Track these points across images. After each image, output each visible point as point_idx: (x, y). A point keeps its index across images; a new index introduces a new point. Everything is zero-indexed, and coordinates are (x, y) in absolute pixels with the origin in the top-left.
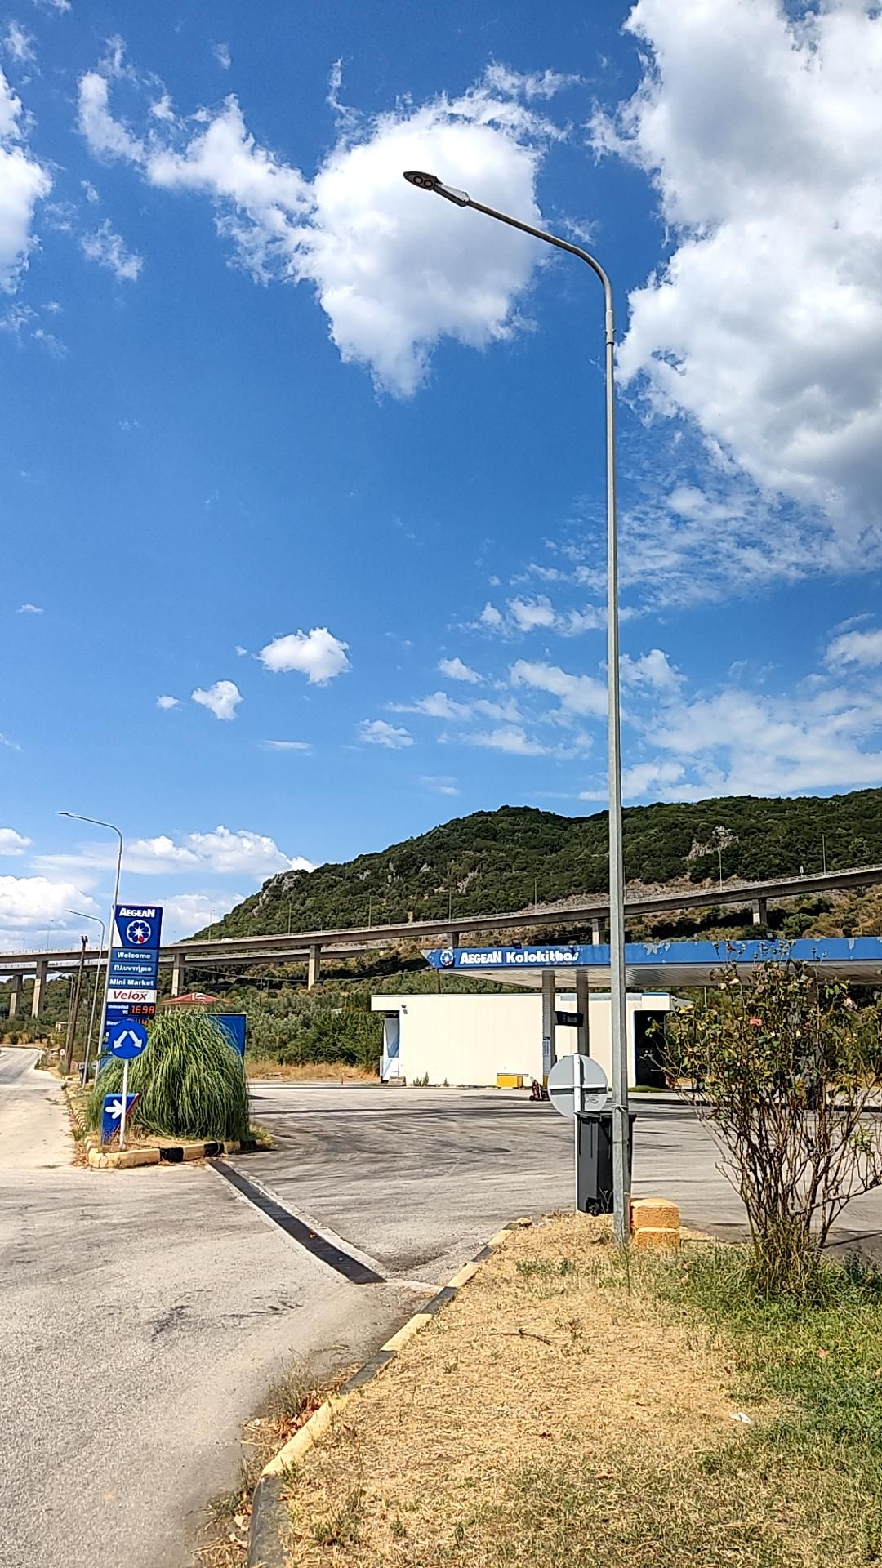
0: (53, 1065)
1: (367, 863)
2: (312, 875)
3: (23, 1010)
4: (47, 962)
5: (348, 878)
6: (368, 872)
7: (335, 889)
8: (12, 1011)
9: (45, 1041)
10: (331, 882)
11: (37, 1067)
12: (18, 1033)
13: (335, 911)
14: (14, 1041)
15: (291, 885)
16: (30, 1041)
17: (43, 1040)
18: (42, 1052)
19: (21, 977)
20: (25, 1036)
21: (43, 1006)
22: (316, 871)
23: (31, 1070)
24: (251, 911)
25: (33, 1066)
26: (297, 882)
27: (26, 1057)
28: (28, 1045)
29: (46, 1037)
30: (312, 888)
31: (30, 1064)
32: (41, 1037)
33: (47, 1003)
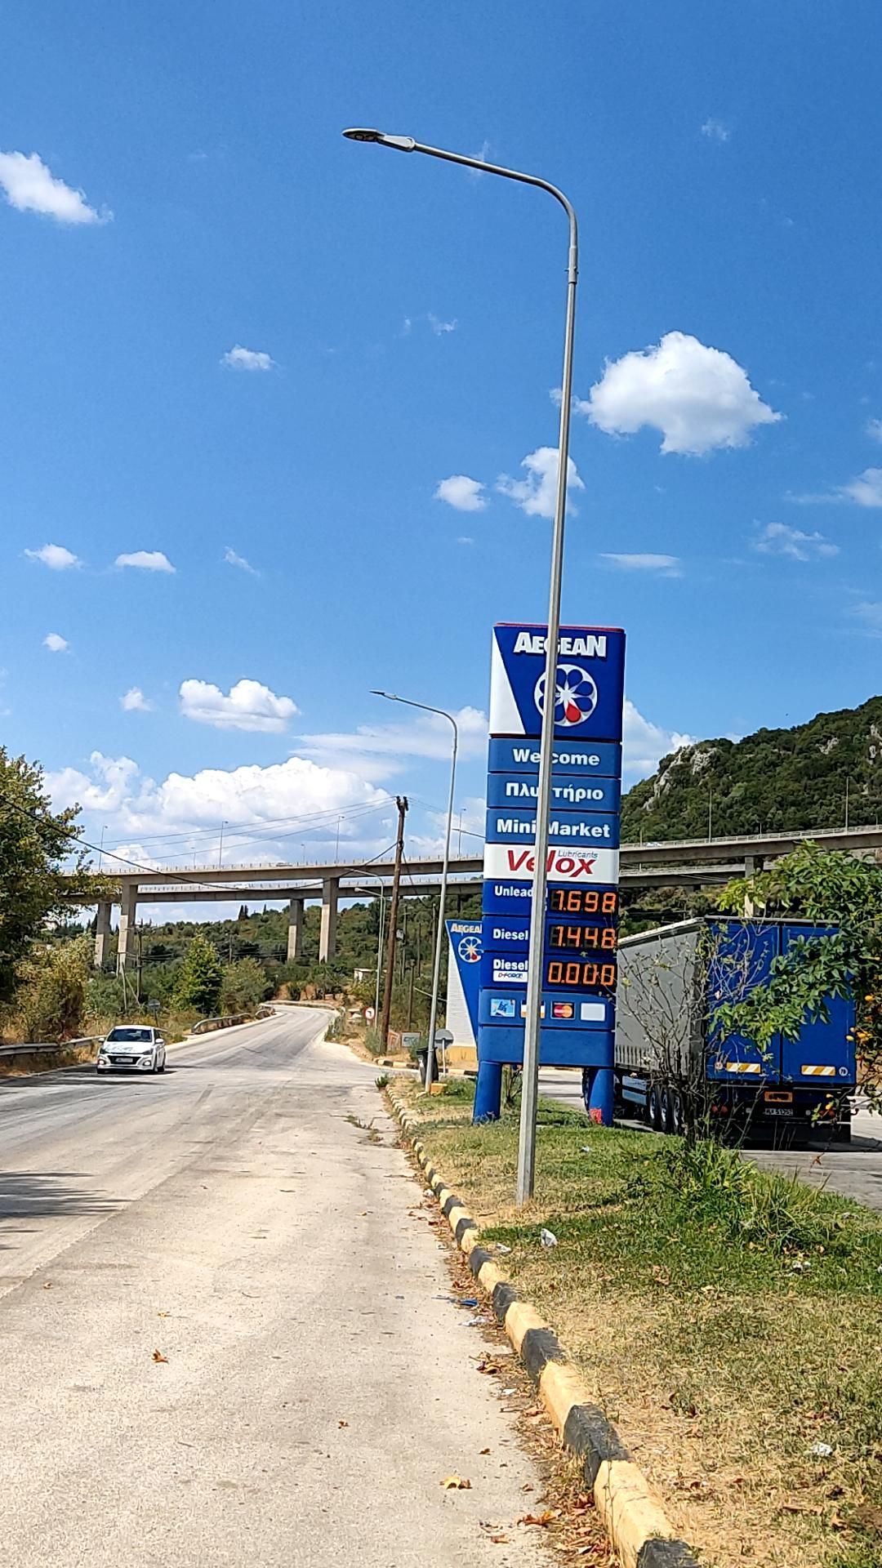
0: (355, 1036)
1: (833, 726)
2: (739, 748)
3: (308, 953)
4: (337, 880)
5: (801, 751)
6: (833, 742)
7: (778, 769)
8: (291, 953)
9: (339, 996)
10: (772, 758)
11: (328, 1038)
12: (299, 983)
13: (781, 805)
14: (295, 995)
15: (705, 763)
16: (318, 997)
17: (337, 996)
18: (337, 1014)
19: (301, 902)
20: (310, 988)
21: (335, 946)
22: (746, 741)
23: (320, 1044)
24: (642, 805)
25: (322, 1036)
26: (715, 760)
27: (313, 1020)
28: (315, 1003)
29: (341, 991)
30: (740, 767)
31: (318, 1031)
32: (333, 991)
33: (339, 942)
